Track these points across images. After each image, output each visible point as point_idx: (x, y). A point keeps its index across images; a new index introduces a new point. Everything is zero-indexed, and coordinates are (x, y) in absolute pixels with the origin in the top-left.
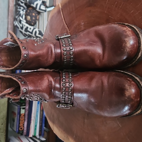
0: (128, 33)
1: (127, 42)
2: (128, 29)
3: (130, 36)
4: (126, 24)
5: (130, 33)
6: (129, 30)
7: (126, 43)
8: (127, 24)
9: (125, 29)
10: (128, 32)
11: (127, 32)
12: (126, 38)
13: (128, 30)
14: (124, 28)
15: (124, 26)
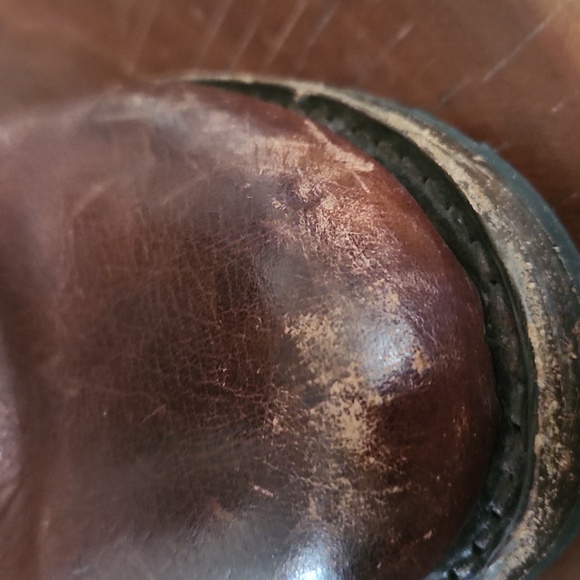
0: (333, 218)
1: (323, 379)
2: (332, 162)
3: (374, 273)
4: (303, 89)
5: (366, 215)
6: (347, 182)
7: (316, 396)
8: (319, 89)
9: (294, 159)
10: (328, 203)
11: (314, 202)
12: (306, 309)
13: (327, 174)
14: (278, 143)
15: (274, 109)
